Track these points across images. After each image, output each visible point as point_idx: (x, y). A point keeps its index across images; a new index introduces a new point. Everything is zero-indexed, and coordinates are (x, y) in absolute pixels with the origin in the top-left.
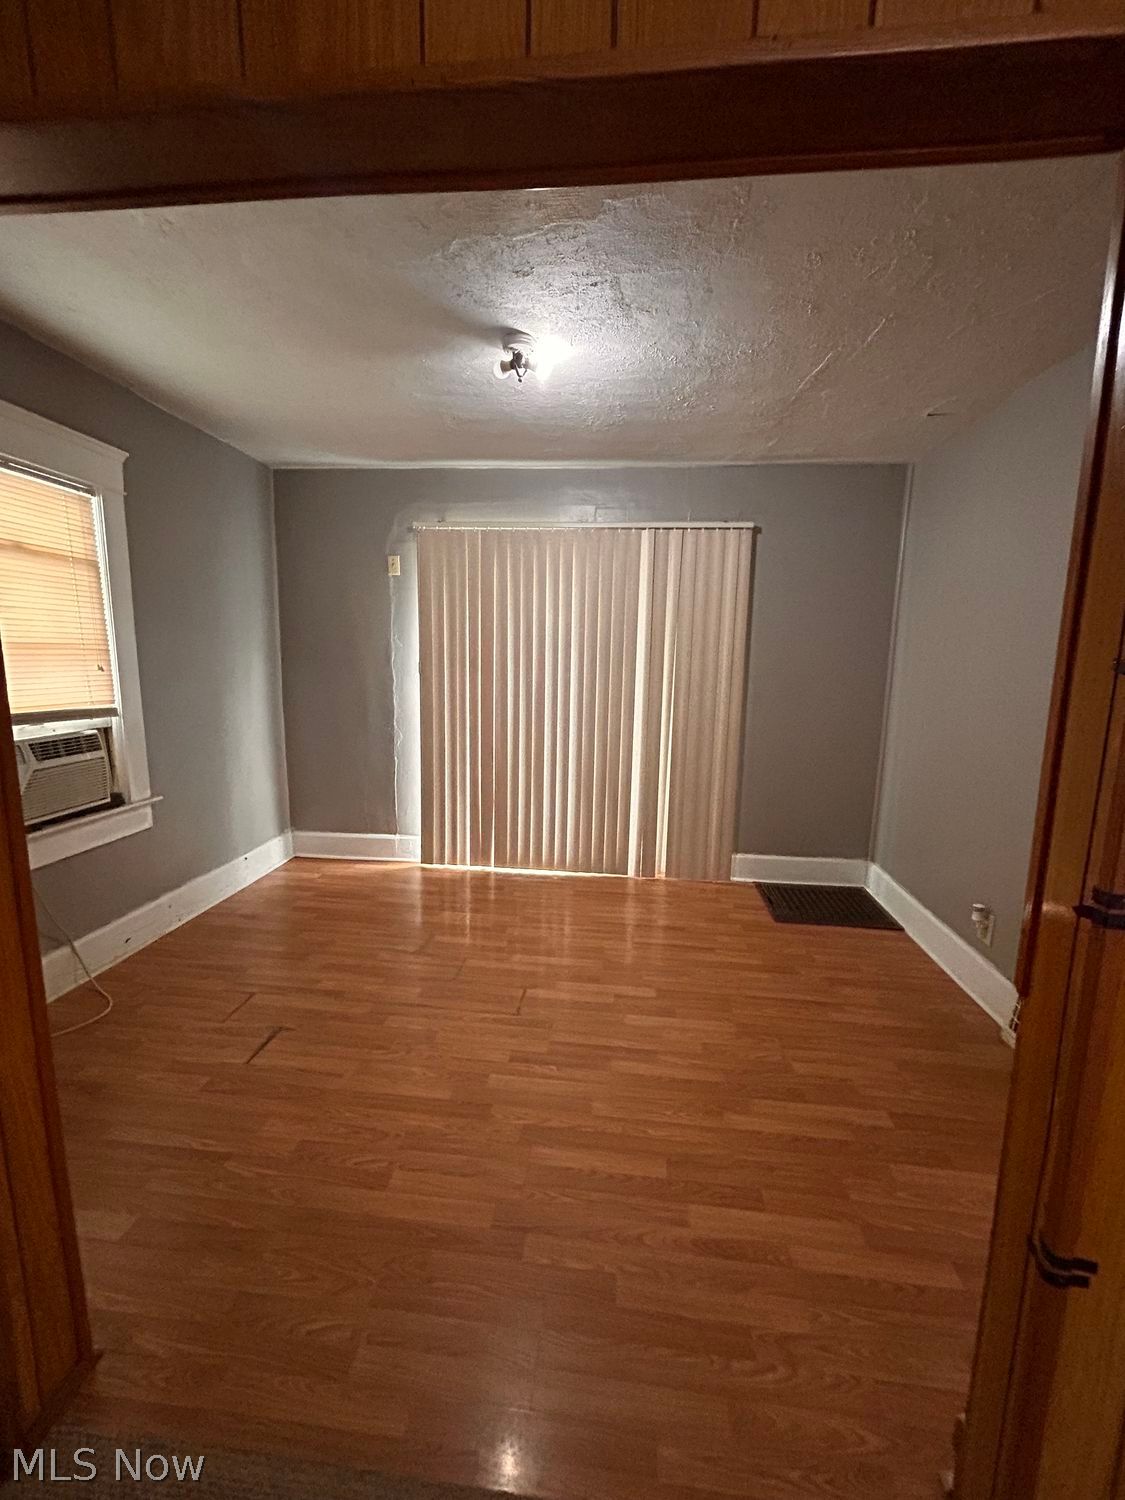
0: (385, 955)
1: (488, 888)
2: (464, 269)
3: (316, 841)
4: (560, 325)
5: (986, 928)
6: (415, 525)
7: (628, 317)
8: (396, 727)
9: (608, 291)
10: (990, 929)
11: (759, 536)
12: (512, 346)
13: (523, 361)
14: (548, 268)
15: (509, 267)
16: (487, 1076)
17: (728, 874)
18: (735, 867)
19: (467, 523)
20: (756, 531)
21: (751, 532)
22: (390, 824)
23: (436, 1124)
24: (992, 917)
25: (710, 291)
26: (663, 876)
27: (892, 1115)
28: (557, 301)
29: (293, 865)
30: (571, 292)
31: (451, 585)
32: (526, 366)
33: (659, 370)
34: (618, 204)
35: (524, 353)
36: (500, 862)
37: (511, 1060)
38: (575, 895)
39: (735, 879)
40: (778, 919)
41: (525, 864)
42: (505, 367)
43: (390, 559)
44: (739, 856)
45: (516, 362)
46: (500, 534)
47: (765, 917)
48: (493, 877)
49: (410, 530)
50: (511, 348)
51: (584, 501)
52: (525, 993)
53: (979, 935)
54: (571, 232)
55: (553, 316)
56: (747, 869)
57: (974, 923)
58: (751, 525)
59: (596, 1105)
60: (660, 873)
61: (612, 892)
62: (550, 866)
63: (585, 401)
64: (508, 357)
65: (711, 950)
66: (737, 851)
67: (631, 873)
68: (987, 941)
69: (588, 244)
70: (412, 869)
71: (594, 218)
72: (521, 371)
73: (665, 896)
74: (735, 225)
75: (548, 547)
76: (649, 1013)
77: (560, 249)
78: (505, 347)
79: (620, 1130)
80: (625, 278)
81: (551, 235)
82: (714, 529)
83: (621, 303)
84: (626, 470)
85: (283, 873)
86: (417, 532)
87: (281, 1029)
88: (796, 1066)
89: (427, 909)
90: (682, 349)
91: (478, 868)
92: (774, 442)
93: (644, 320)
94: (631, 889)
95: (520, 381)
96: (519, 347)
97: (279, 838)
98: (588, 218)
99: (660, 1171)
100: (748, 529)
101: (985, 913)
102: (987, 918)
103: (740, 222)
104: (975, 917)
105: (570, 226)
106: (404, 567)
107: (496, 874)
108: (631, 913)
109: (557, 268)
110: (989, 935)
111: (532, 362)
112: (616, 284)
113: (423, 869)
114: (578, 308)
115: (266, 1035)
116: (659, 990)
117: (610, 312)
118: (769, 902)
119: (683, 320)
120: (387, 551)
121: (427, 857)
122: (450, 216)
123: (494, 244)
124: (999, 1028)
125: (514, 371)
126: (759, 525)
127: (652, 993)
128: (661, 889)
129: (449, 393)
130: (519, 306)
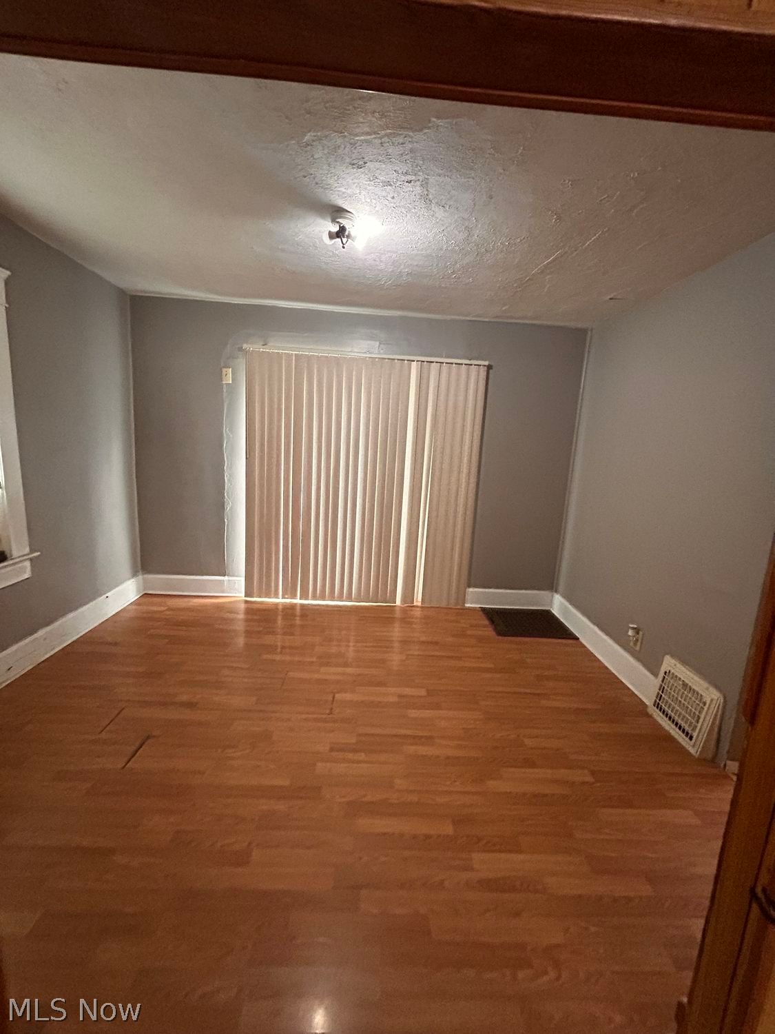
0: (226, 672)
1: (294, 615)
2: (312, 156)
3: (161, 582)
4: (377, 209)
5: (637, 640)
6: (245, 346)
7: (428, 209)
8: (226, 497)
9: (418, 188)
10: (640, 640)
11: (491, 371)
12: (338, 220)
13: (347, 233)
14: (377, 165)
15: (348, 160)
16: (315, 765)
17: (464, 603)
18: (468, 597)
19: (284, 347)
20: (489, 367)
21: (486, 368)
22: (221, 568)
23: (281, 806)
24: (641, 633)
25: (491, 197)
26: (419, 604)
27: (593, 773)
28: (379, 191)
29: (144, 600)
30: (391, 185)
31: (271, 391)
32: (348, 237)
33: (441, 249)
34: (440, 122)
35: (347, 227)
36: (304, 595)
37: (332, 750)
38: (360, 620)
39: (467, 605)
40: (499, 634)
41: (323, 597)
42: (332, 236)
43: (224, 370)
44: (471, 590)
45: (341, 233)
46: (309, 358)
47: (489, 632)
48: (298, 608)
49: (240, 349)
50: (338, 222)
51: (372, 338)
52: (334, 697)
53: (632, 644)
54: (401, 141)
55: (374, 201)
56: (476, 598)
57: (630, 636)
58: (486, 363)
59: (397, 781)
60: (417, 601)
61: (383, 616)
62: (340, 598)
63: (382, 266)
64: (335, 229)
65: (459, 658)
66: (469, 586)
67: (398, 602)
68: (638, 648)
69: (412, 151)
70: (239, 601)
71: (421, 130)
72: (344, 240)
73: (421, 618)
74: (520, 151)
75: (344, 369)
76: (423, 707)
77: (390, 151)
78: (334, 221)
79: (416, 799)
80: (432, 180)
81: (386, 139)
82: (462, 364)
83: (426, 198)
84: (401, 317)
85: (134, 607)
86: (246, 352)
87: (148, 737)
88: (527, 741)
89: (248, 633)
90: (461, 236)
91: (288, 601)
92: (507, 307)
93: (440, 213)
94: (398, 614)
95: (344, 247)
96: (343, 222)
97: (133, 580)
98: (416, 130)
99: (449, 830)
100: (485, 366)
101: (637, 631)
102: (638, 633)
103: (524, 149)
104: (630, 633)
105: (402, 134)
106: (235, 377)
107: (302, 606)
108: (396, 632)
109: (384, 166)
110: (639, 644)
111: (353, 234)
112: (425, 184)
113: (246, 602)
114: (393, 198)
115: (137, 744)
116: (428, 690)
117: (417, 204)
118: (492, 621)
119: (466, 216)
120: (222, 365)
121: (248, 593)
122: (309, 113)
123: (339, 141)
124: (646, 706)
125: (339, 240)
126: (492, 364)
127: (423, 692)
128: (418, 613)
129: (283, 250)
130: (349, 191)
